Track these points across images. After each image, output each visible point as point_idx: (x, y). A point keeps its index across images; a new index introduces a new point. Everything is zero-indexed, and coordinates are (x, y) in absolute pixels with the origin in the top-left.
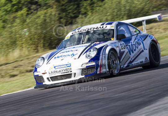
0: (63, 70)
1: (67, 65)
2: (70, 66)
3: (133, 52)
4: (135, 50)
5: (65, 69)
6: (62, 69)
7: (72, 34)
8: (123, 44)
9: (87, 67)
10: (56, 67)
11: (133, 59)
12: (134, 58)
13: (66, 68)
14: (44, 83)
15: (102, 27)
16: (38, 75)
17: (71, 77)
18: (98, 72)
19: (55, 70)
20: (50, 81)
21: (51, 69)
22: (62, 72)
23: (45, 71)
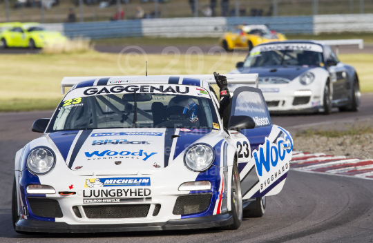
0: (129, 193)
1: (138, 179)
2: (149, 184)
3: (268, 169)
5: (133, 189)
6: (126, 188)
8: (245, 143)
9: (193, 192)
10: (107, 182)
11: (265, 188)
12: (268, 185)
13: (137, 187)
14: (58, 220)
16: (44, 195)
17: (145, 214)
18: (215, 212)
19: (105, 189)
20: (79, 215)
21: (90, 184)
22: (124, 196)
23: (71, 187)
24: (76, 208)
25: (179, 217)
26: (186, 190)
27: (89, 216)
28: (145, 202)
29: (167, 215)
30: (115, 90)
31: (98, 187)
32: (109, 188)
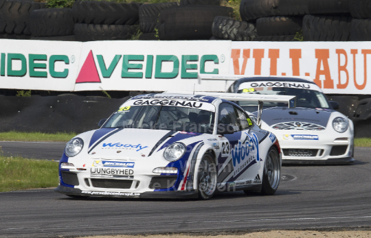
0: (119, 172)
1: (126, 163)
2: (133, 167)
3: (239, 162)
4: (243, 158)
5: (122, 169)
6: (117, 168)
7: (134, 104)
8: (227, 143)
9: (162, 174)
10: (106, 164)
11: (236, 174)
12: (238, 173)
13: (125, 169)
14: (75, 187)
15: (192, 104)
16: (68, 170)
17: (129, 187)
18: (179, 189)
19: (104, 168)
20: (88, 185)
21: (95, 165)
22: (115, 174)
23: (84, 166)
24: (86, 180)
25: (152, 190)
26: (159, 172)
27: (94, 186)
28: (129, 178)
29: (144, 188)
30: (153, 102)
31: (100, 166)
32: (107, 168)
